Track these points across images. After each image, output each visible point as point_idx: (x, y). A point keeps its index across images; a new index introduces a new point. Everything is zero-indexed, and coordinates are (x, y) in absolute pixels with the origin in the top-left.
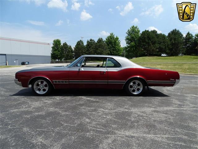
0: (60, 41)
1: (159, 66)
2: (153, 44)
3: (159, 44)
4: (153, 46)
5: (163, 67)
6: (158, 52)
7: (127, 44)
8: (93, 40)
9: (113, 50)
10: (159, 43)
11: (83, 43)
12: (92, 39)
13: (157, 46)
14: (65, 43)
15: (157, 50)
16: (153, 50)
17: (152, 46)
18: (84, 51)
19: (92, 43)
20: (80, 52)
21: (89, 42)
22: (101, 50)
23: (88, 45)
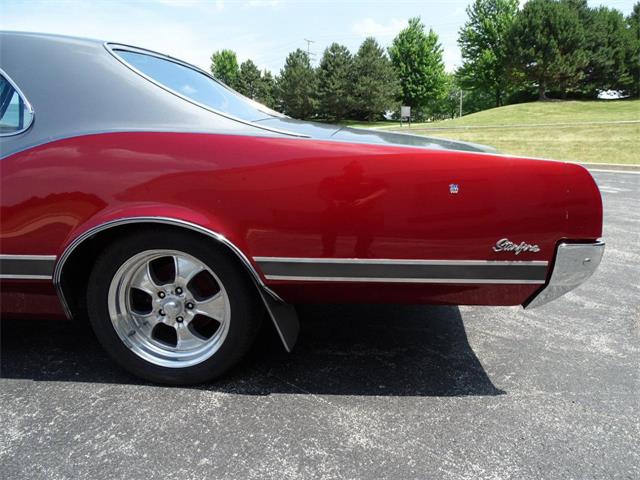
0: (234, 57)
1: (571, 134)
2: (564, 52)
3: (590, 53)
4: (567, 60)
5: (584, 139)
6: (584, 82)
7: (464, 56)
8: (344, 49)
9: (414, 83)
10: (589, 48)
11: (306, 60)
12: (340, 45)
13: (582, 57)
14: (249, 61)
15: (581, 75)
16: (564, 77)
17: (560, 58)
18: (310, 90)
19: (337, 60)
20: (298, 91)
21: (329, 55)
22: (368, 85)
23: (324, 67)
